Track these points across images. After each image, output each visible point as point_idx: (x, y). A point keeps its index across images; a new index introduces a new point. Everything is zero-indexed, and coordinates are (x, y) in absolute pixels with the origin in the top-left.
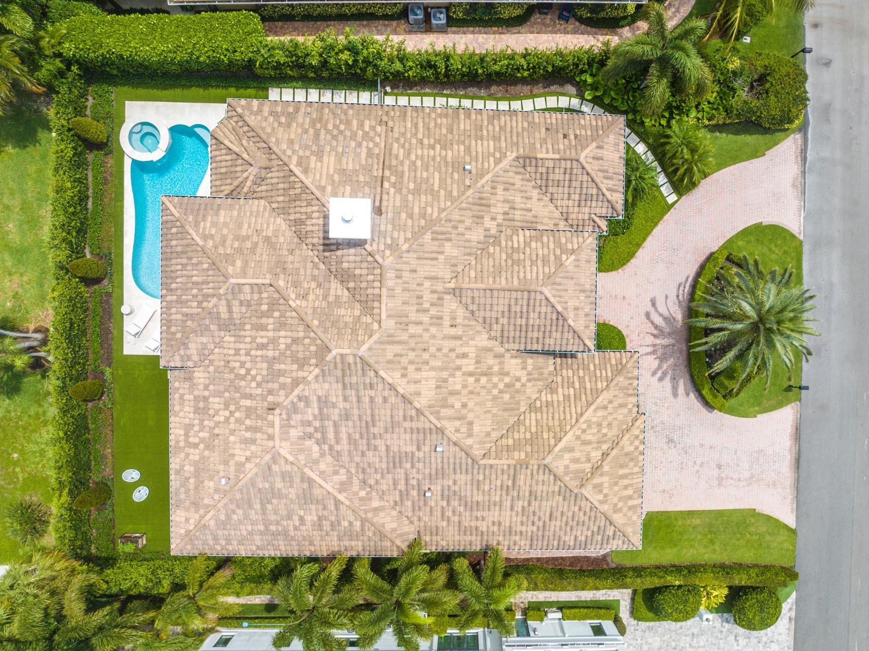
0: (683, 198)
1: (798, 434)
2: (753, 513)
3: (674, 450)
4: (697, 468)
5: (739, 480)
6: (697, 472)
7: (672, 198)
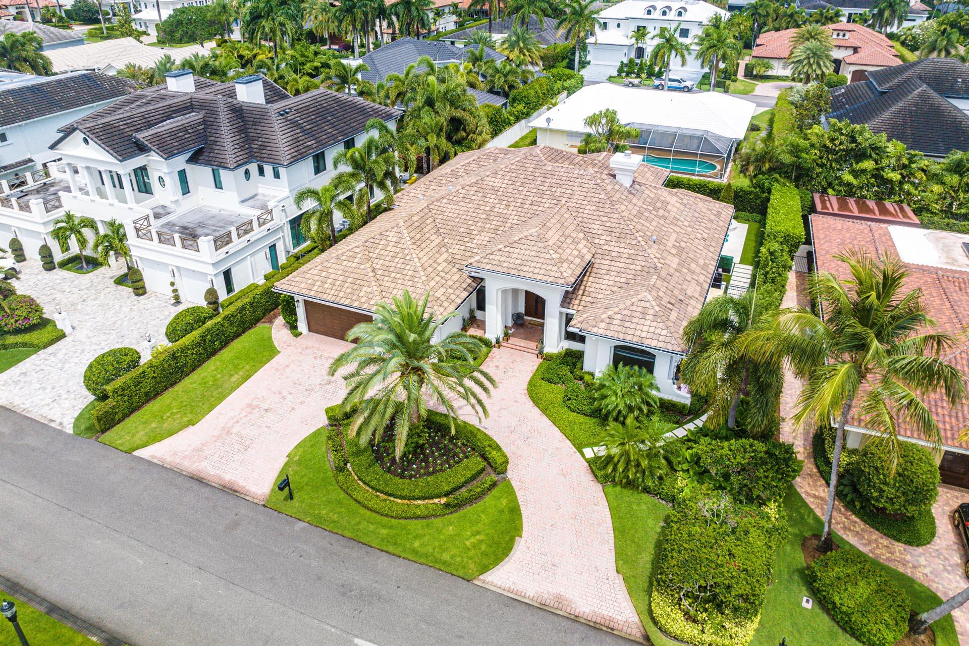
0: (586, 464)
1: (230, 491)
2: (192, 423)
3: (318, 382)
4: (284, 394)
5: (237, 422)
6: (280, 393)
7: (589, 453)
